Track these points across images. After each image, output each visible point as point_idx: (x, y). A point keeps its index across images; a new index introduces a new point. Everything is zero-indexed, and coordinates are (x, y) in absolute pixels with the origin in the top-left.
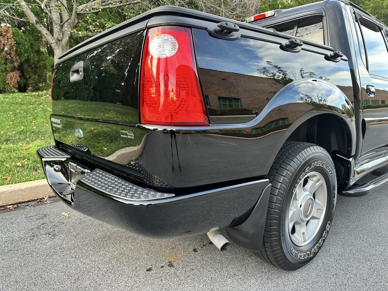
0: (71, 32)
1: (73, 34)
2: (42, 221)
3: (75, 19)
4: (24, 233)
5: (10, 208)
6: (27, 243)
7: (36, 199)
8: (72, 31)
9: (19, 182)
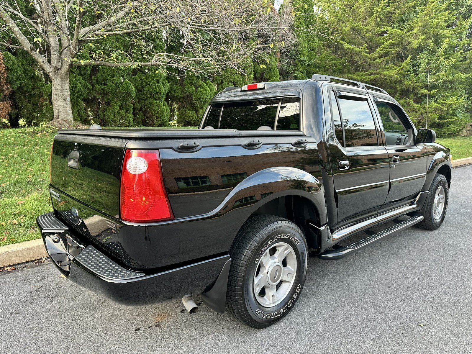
2: (40, 284)
3: (76, 46)
4: (24, 296)
5: (7, 270)
6: (27, 306)
7: (33, 259)
8: (72, 60)
9: (16, 243)
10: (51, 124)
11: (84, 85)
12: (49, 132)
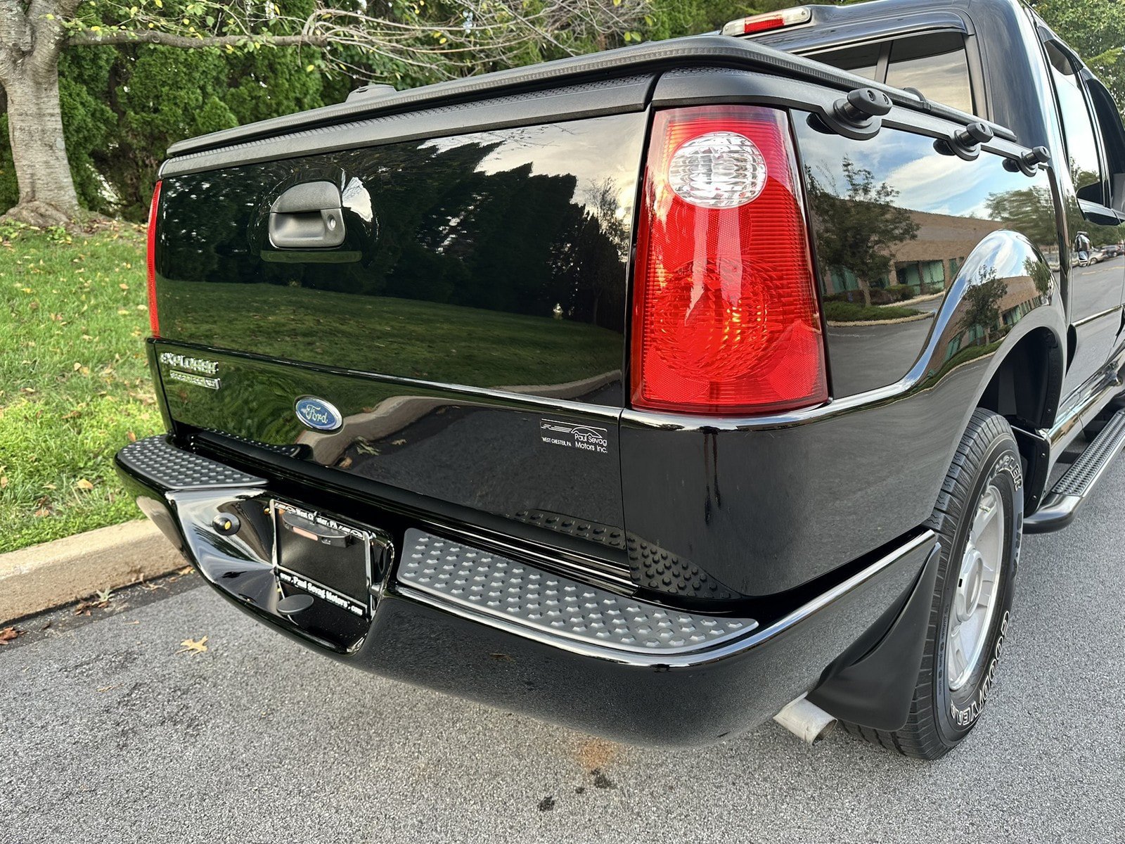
0: (62, 27)
1: (72, 33)
2: (127, 678)
4: (86, 725)
6: (114, 760)
7: (70, 600)
8: (67, 25)
10: (15, 215)
11: (95, 110)
12: (13, 236)
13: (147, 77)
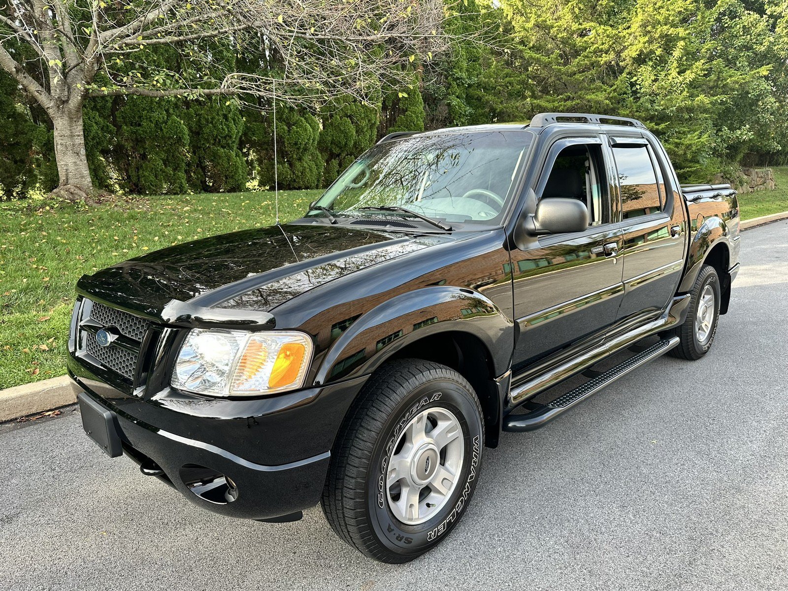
0: (85, 88)
3: (93, 64)
5: (49, 415)
9: (54, 376)
10: (56, 193)
11: (103, 126)
12: (56, 206)
13: (134, 106)
